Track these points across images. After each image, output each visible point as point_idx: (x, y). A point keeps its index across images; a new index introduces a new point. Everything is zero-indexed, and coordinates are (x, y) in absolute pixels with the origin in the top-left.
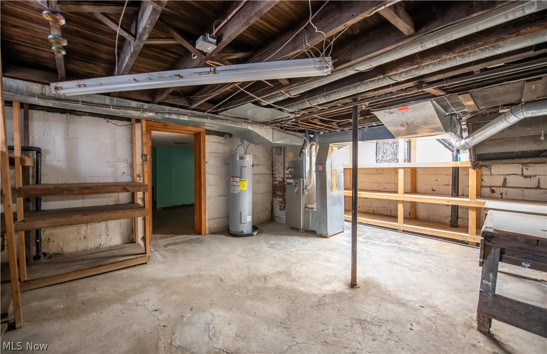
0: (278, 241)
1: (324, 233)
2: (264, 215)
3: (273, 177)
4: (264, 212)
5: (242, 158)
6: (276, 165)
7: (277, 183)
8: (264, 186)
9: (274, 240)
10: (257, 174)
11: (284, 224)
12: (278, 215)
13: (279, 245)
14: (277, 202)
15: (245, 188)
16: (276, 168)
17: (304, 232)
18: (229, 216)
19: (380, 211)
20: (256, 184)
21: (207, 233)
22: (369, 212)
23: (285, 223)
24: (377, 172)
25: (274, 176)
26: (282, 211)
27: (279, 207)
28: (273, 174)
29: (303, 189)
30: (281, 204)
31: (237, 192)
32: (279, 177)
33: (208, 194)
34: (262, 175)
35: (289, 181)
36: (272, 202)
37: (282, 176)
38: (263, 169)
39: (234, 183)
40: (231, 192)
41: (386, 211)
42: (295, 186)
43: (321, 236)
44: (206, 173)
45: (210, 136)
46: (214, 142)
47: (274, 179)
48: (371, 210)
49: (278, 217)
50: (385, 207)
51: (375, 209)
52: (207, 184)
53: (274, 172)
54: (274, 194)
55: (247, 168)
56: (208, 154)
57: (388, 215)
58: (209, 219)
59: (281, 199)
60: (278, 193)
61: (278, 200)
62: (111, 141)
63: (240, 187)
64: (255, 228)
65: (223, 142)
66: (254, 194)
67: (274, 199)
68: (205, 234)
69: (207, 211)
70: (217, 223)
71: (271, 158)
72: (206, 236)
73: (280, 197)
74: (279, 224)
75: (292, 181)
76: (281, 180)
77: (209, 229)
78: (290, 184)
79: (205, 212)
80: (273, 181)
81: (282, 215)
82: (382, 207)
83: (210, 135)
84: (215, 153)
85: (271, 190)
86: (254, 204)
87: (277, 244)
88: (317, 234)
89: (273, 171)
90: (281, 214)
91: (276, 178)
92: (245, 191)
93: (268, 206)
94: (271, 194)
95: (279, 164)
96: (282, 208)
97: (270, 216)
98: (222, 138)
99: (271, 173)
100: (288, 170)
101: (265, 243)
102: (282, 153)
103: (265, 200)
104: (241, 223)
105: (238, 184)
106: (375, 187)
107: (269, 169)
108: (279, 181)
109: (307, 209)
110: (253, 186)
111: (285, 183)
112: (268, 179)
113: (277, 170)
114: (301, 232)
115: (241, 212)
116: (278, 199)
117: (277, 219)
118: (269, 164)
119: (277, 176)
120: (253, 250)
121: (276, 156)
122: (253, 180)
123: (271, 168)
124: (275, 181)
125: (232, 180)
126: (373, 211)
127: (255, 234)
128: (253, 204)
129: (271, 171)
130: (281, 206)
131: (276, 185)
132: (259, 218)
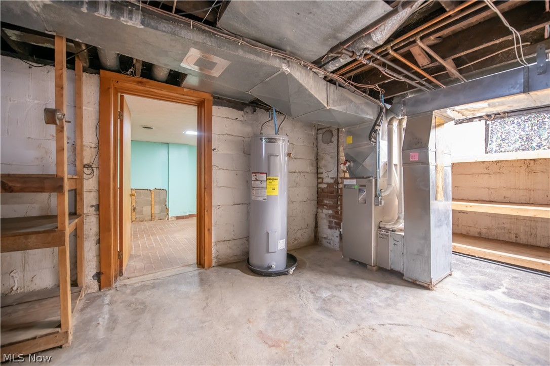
0: (335, 293)
1: (422, 279)
2: (304, 235)
3: (318, 178)
4: (304, 231)
5: (271, 140)
6: (323, 158)
7: (324, 186)
8: (305, 192)
9: (327, 288)
10: (295, 172)
11: (336, 251)
12: (326, 236)
13: (339, 303)
14: (324, 216)
15: (276, 193)
16: (322, 163)
17: (376, 271)
18: (249, 237)
19: (494, 233)
20: (292, 187)
21: (213, 264)
22: (471, 234)
23: (337, 248)
24: (486, 171)
25: (320, 176)
26: (333, 231)
27: (328, 224)
28: (317, 173)
29: (376, 196)
30: (332, 220)
31: (261, 199)
32: (328, 177)
33: (215, 201)
34: (302, 174)
35: (346, 182)
36: (316, 215)
37: (333, 174)
38: (304, 165)
39: (257, 182)
40: (253, 198)
41: (507, 236)
42: (360, 191)
43: (415, 284)
44: (213, 167)
45: (221, 107)
46: (228, 118)
47: (320, 180)
48: (474, 231)
49: (325, 238)
50: (504, 228)
51: (484, 231)
52: (214, 185)
53: (320, 171)
54: (320, 203)
55: (279, 157)
56: (217, 136)
57: (512, 242)
58: (218, 242)
59: (330, 212)
60: (326, 202)
61: (325, 213)
62: (37, 102)
63: (267, 190)
64: (291, 259)
65: (242, 119)
66: (290, 202)
67: (320, 210)
68: (210, 266)
69: (213, 228)
70: (230, 248)
71: (315, 149)
72: (211, 269)
73: (330, 207)
74: (328, 250)
75: (354, 182)
76: (332, 181)
77: (217, 257)
78: (350, 186)
79: (210, 230)
80: (318, 183)
81: (333, 236)
82: (498, 228)
83: (221, 105)
84: (228, 135)
85: (315, 197)
86: (290, 218)
87: (335, 300)
88: (404, 278)
89: (318, 168)
90: (330, 235)
91: (322, 179)
92: (276, 196)
93: (310, 221)
94: (315, 203)
95: (328, 157)
96: (333, 225)
97: (313, 235)
98: (241, 113)
99: (315, 171)
100: (345, 164)
101: (311, 296)
102: (335, 139)
103: (306, 212)
104: (268, 251)
105: (264, 184)
106: (485, 195)
107: (312, 165)
108: (328, 184)
109: (383, 232)
110: (288, 191)
111: (341, 186)
112: (311, 180)
113: (325, 166)
114: (371, 271)
115: (268, 234)
116: (325, 211)
117: (324, 241)
118: (313, 157)
119: (324, 175)
120: (290, 319)
121: (322, 146)
122: (289, 181)
123: (315, 164)
124: (322, 183)
125: (254, 178)
126: (480, 233)
127: (291, 271)
128: (288, 217)
129: (316, 168)
130: (330, 222)
131: (322, 189)
132: (296, 240)
